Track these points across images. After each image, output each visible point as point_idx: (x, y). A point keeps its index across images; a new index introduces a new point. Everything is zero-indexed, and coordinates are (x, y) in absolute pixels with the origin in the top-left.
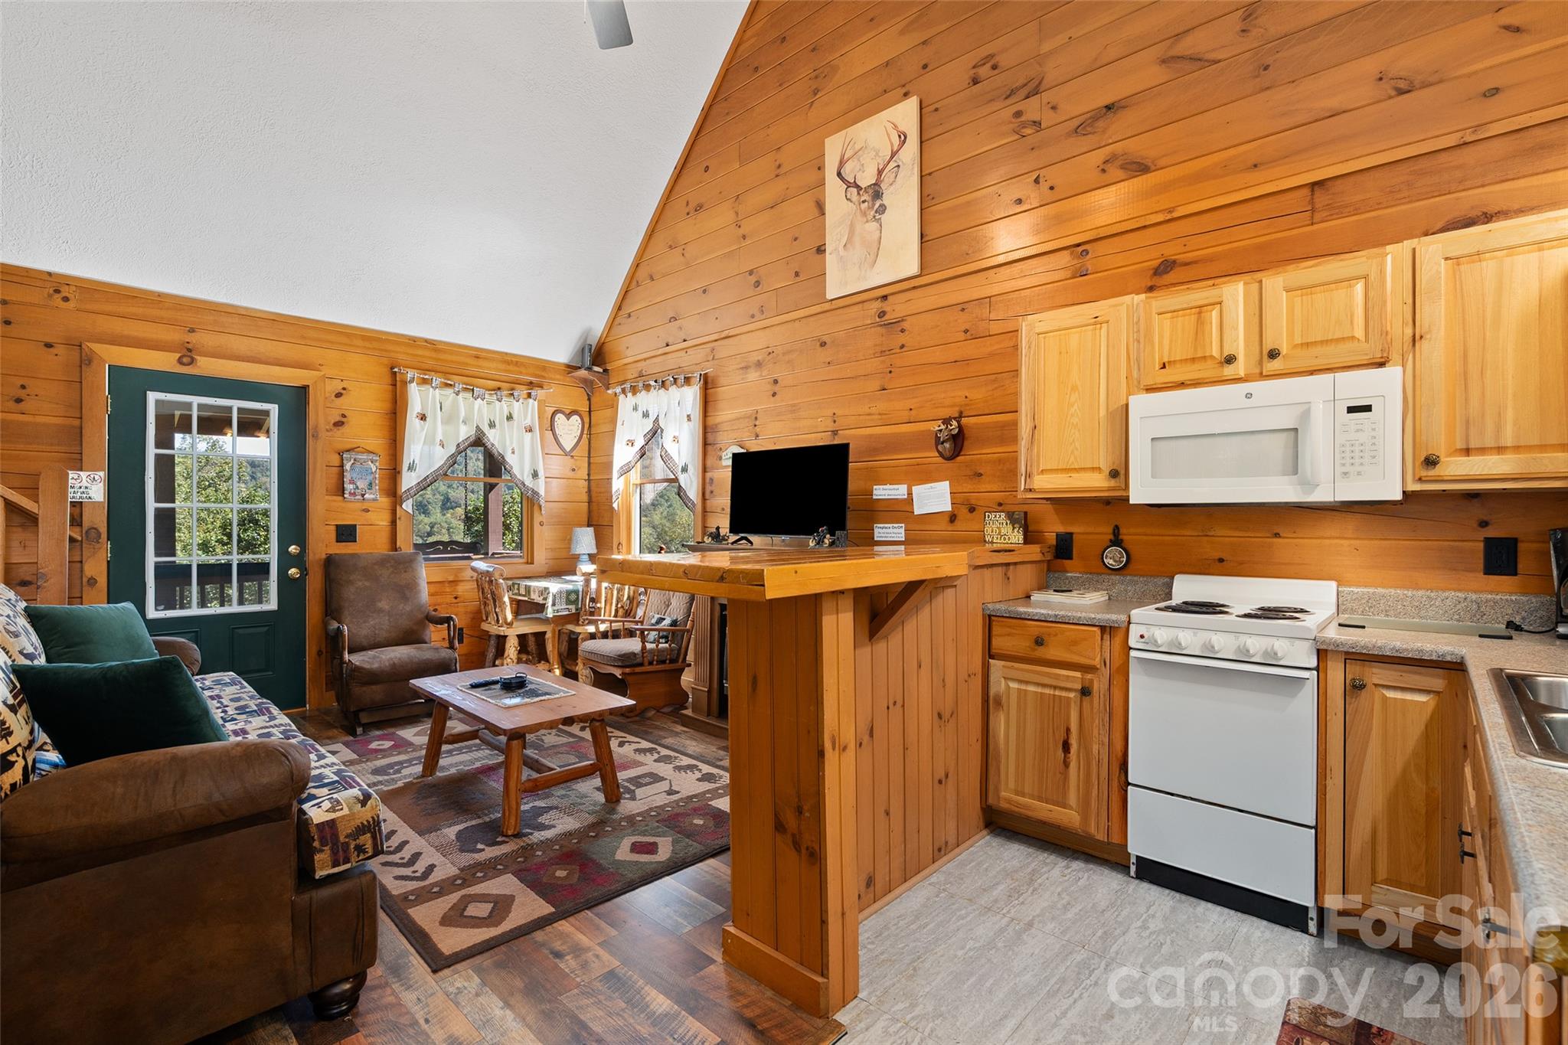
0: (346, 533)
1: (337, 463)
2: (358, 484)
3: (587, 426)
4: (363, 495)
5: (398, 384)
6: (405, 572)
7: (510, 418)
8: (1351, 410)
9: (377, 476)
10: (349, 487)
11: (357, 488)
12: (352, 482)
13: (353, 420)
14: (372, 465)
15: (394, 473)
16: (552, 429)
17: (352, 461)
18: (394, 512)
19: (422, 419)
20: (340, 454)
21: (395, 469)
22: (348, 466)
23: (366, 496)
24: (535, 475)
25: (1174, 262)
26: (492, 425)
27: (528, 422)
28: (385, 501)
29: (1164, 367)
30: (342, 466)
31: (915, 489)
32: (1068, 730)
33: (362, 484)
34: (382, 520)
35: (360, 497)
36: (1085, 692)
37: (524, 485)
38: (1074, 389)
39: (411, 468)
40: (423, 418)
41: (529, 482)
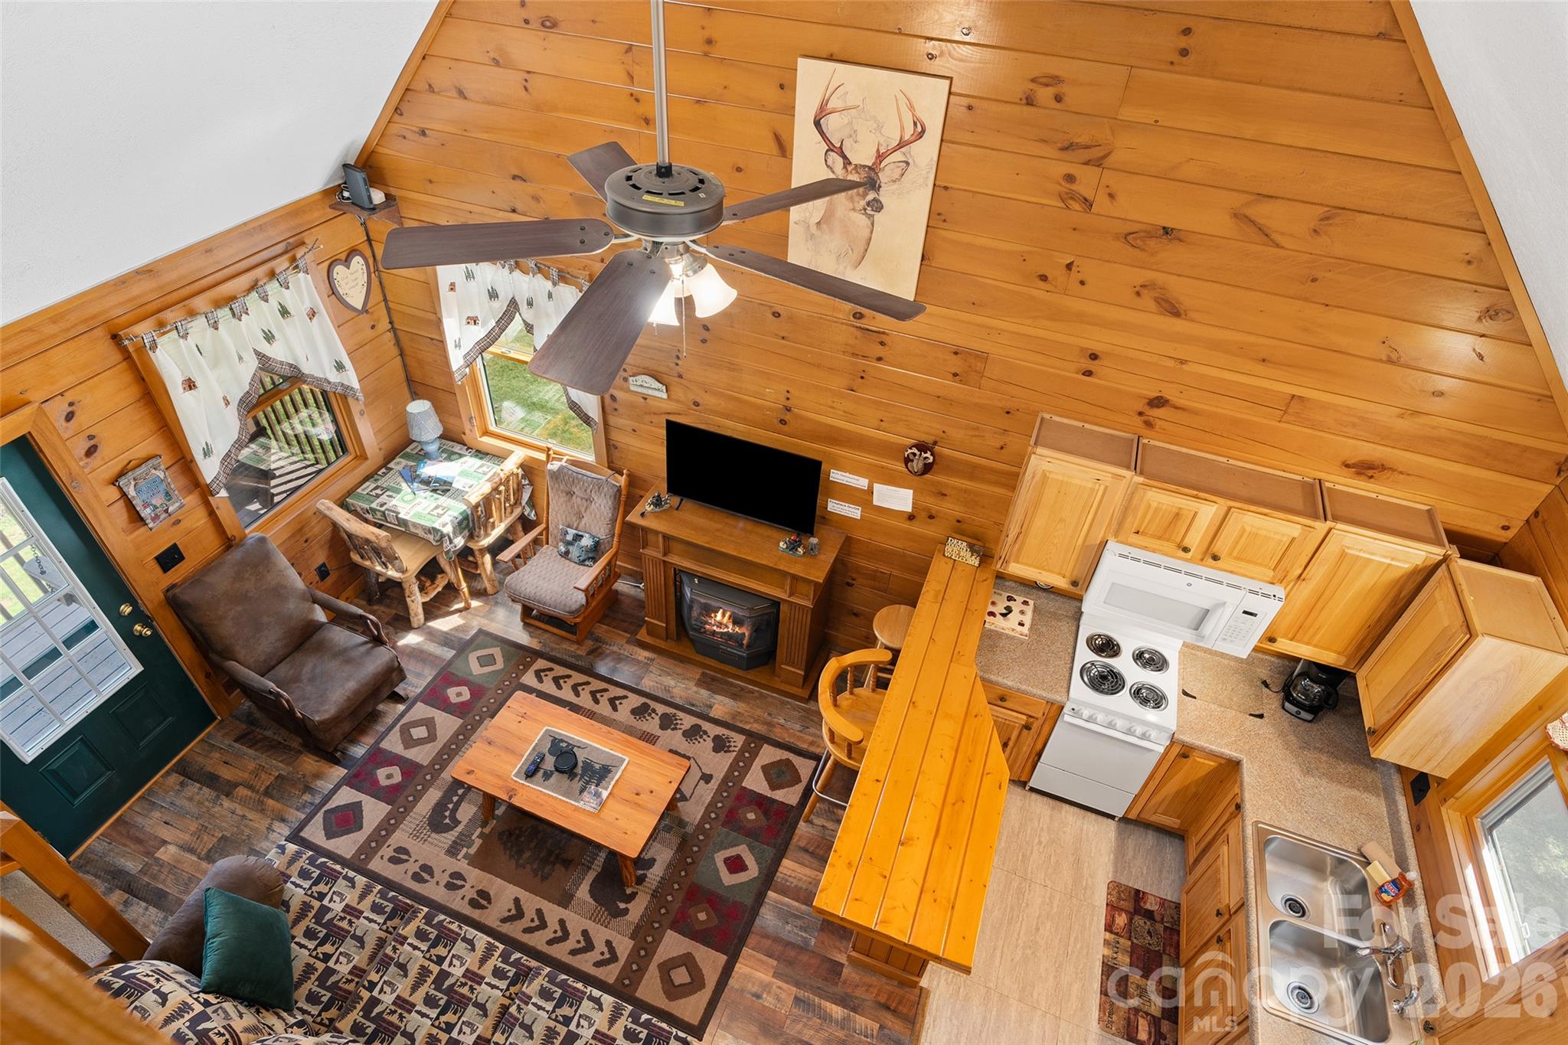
0: (170, 558)
1: (117, 495)
2: (154, 502)
3: (371, 261)
4: (166, 511)
5: (134, 356)
6: (268, 572)
7: (284, 312)
8: (1245, 612)
9: (169, 480)
10: (146, 513)
11: (156, 507)
12: (146, 505)
13: (102, 432)
14: (158, 473)
15: (185, 464)
16: (333, 292)
17: (133, 483)
18: (207, 504)
19: (191, 389)
20: (114, 482)
21: (184, 457)
22: (131, 492)
23: (170, 509)
24: (340, 367)
25: (1167, 401)
26: (269, 337)
27: (308, 305)
28: (192, 500)
29: (1138, 533)
30: (124, 495)
31: (877, 487)
32: (1009, 739)
33: (157, 501)
34: (199, 519)
35: (164, 515)
36: (1027, 727)
37: (329, 383)
38: (1062, 520)
39: (207, 453)
40: (190, 385)
41: (334, 377)
